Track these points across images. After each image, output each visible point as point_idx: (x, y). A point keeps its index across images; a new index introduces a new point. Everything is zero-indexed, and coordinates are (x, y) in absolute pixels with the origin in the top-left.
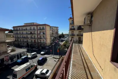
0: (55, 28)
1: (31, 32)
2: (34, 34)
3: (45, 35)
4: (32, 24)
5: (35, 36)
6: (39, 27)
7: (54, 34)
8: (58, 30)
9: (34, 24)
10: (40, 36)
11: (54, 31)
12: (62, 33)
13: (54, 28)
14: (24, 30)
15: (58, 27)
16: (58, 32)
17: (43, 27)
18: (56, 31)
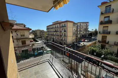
0: (84, 24)
1: (56, 30)
2: (58, 31)
3: (66, 33)
4: (57, 22)
5: (58, 34)
7: (81, 31)
8: (88, 26)
9: (59, 22)
10: (62, 34)
11: (81, 27)
12: (96, 30)
13: (82, 24)
14: (52, 28)
15: (88, 22)
16: (88, 29)
17: (65, 24)
18: (85, 27)
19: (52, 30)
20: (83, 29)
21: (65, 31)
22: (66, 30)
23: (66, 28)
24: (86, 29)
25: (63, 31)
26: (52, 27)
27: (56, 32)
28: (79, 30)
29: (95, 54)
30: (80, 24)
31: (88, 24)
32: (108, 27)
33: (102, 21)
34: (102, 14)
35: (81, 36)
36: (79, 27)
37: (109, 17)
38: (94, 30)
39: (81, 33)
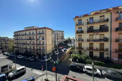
0: (61, 33)
1: (30, 38)
2: (33, 39)
3: (45, 41)
4: (32, 28)
5: (34, 42)
6: (38, 31)
9: (34, 28)
10: (40, 42)
11: (58, 35)
12: (69, 38)
13: (58, 32)
14: (24, 35)
15: (63, 31)
16: (64, 37)
17: (43, 31)
18: (61, 35)
19: (24, 37)
20: (60, 37)
21: (43, 39)
22: (45, 38)
23: (45, 35)
24: (62, 38)
25: (41, 39)
26: (24, 33)
27: (30, 40)
28: (56, 38)
29: (77, 60)
30: (57, 32)
31: (63, 32)
32: (81, 35)
33: (77, 31)
34: (77, 25)
35: (59, 44)
36: (56, 35)
37: (81, 28)
38: (68, 38)
39: (58, 40)
